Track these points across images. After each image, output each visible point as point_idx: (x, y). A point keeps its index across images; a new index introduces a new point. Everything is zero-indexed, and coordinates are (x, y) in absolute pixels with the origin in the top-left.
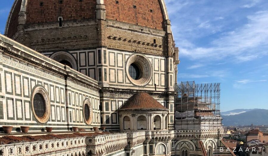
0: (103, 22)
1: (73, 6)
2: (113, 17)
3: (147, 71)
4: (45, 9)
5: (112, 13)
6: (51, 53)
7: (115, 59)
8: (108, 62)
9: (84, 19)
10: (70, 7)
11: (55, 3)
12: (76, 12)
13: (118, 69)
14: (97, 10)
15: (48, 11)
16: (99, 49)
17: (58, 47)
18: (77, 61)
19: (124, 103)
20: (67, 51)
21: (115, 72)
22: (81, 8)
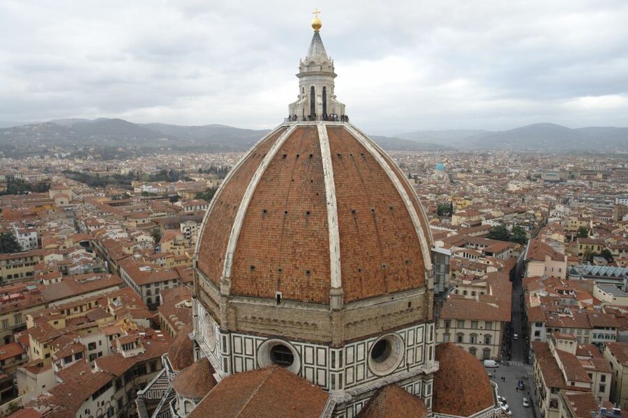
1: (297, 280)
2: (354, 296)
3: (397, 348)
4: (257, 277)
5: (352, 291)
6: (266, 339)
7: (354, 354)
9: (312, 302)
10: (292, 280)
11: (271, 271)
12: (302, 289)
13: (357, 366)
14: (331, 296)
15: (261, 280)
16: (333, 350)
17: (274, 330)
18: (300, 355)
19: (364, 405)
20: (287, 340)
21: (354, 371)
22: (308, 285)
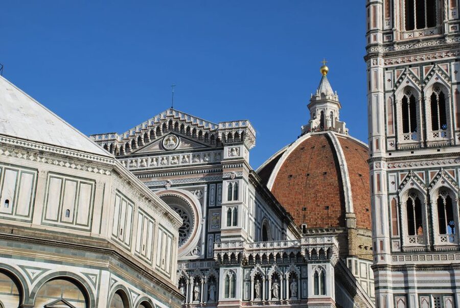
0: (353, 231)
1: (318, 214)
2: (363, 226)
5: (362, 222)
7: (366, 270)
8: (359, 273)
9: (332, 227)
10: (315, 214)
11: (298, 210)
12: (323, 219)
13: (370, 282)
14: (347, 218)
16: (350, 259)
21: (367, 285)
22: (328, 216)
